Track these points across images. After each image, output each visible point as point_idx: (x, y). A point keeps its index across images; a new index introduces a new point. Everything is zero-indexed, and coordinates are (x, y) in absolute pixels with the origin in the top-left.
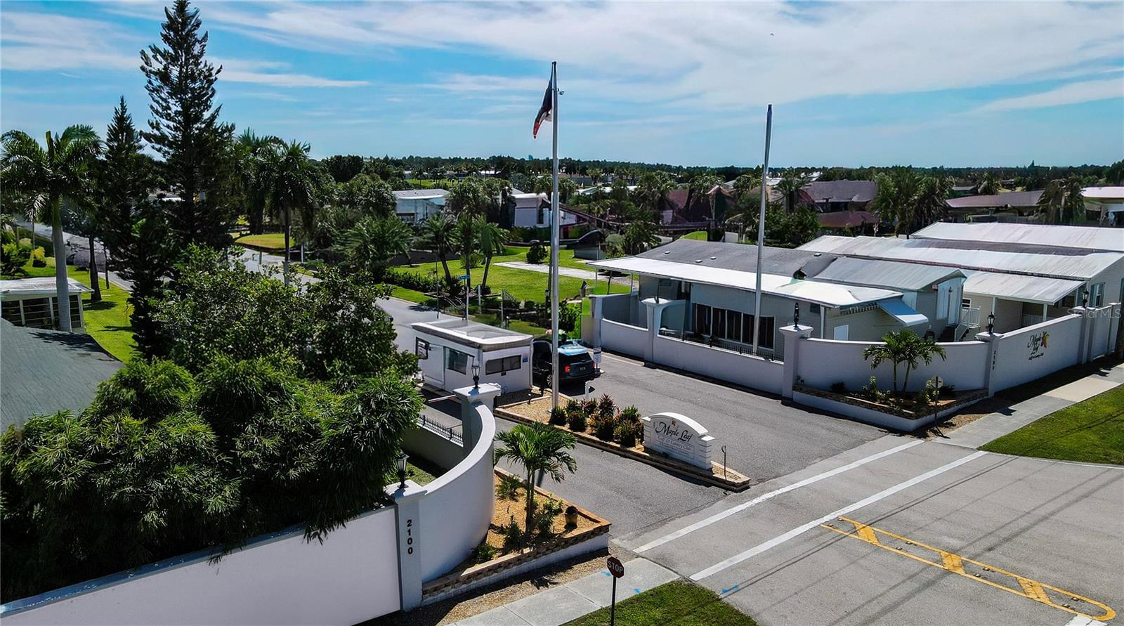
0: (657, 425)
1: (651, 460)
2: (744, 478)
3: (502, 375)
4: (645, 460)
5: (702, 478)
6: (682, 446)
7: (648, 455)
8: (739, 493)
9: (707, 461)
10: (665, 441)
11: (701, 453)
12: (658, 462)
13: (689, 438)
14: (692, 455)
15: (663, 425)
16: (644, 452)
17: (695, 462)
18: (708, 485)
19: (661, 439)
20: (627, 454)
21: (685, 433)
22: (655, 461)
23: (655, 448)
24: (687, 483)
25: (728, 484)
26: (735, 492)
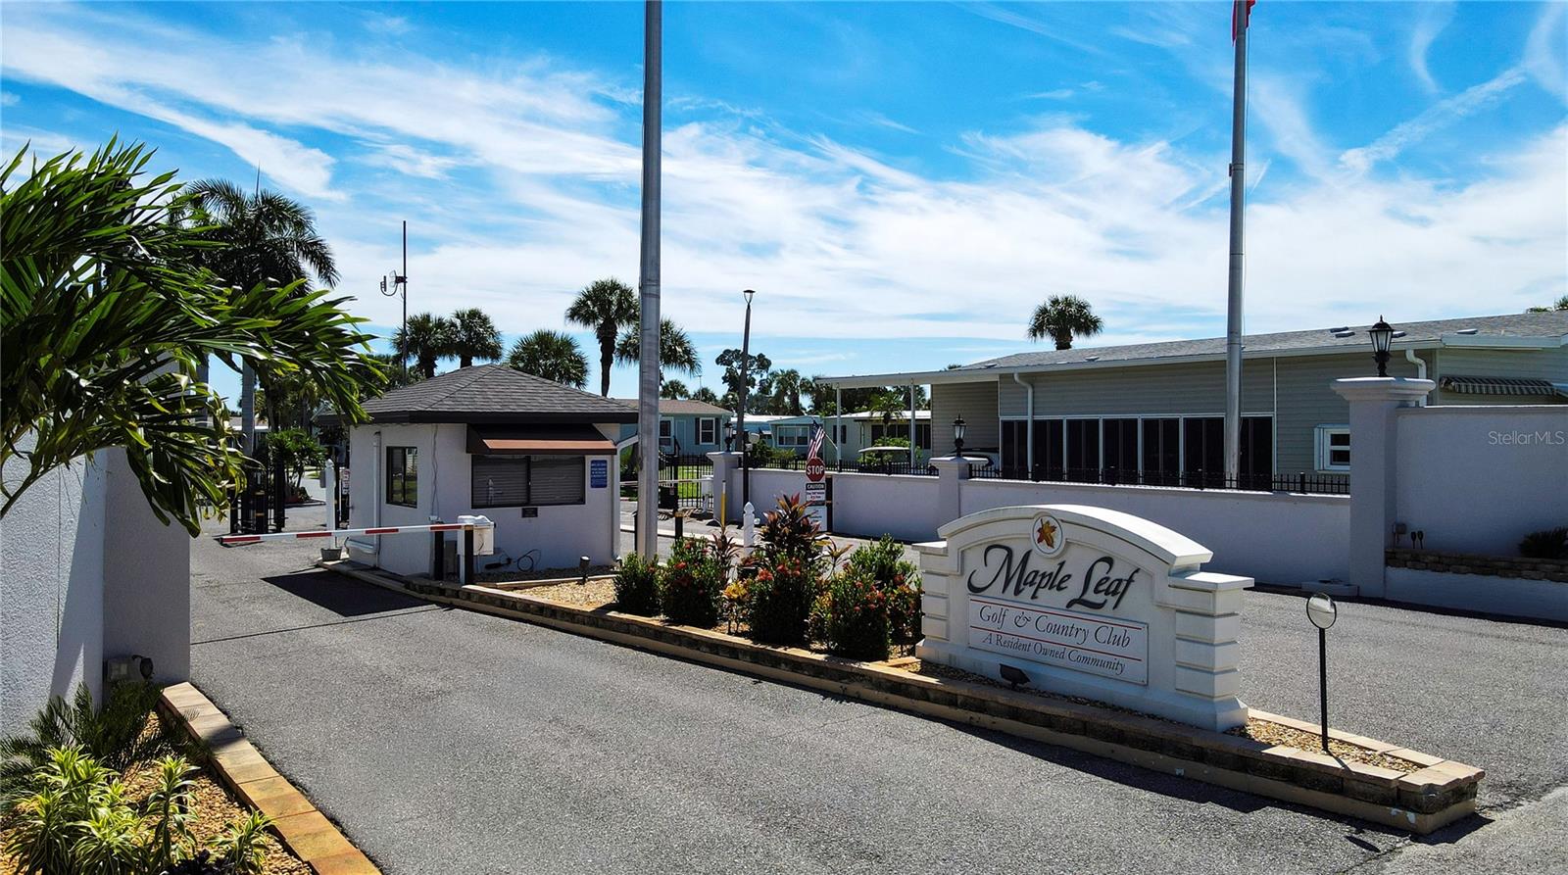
0: (974, 559)
1: (951, 701)
2: (1440, 772)
3: (525, 514)
4: (922, 705)
5: (1205, 771)
6: (1090, 633)
7: (933, 681)
8: (1442, 848)
9: (1221, 687)
10: (1009, 626)
11: (1185, 653)
12: (981, 707)
13: (1118, 589)
14: (1141, 667)
15: (998, 556)
16: (920, 673)
17: (1160, 698)
18: (1246, 801)
19: (992, 618)
20: (854, 688)
21: (1102, 567)
22: (965, 706)
23: (966, 660)
24: (1135, 791)
25: (1364, 797)
26: (1418, 837)
